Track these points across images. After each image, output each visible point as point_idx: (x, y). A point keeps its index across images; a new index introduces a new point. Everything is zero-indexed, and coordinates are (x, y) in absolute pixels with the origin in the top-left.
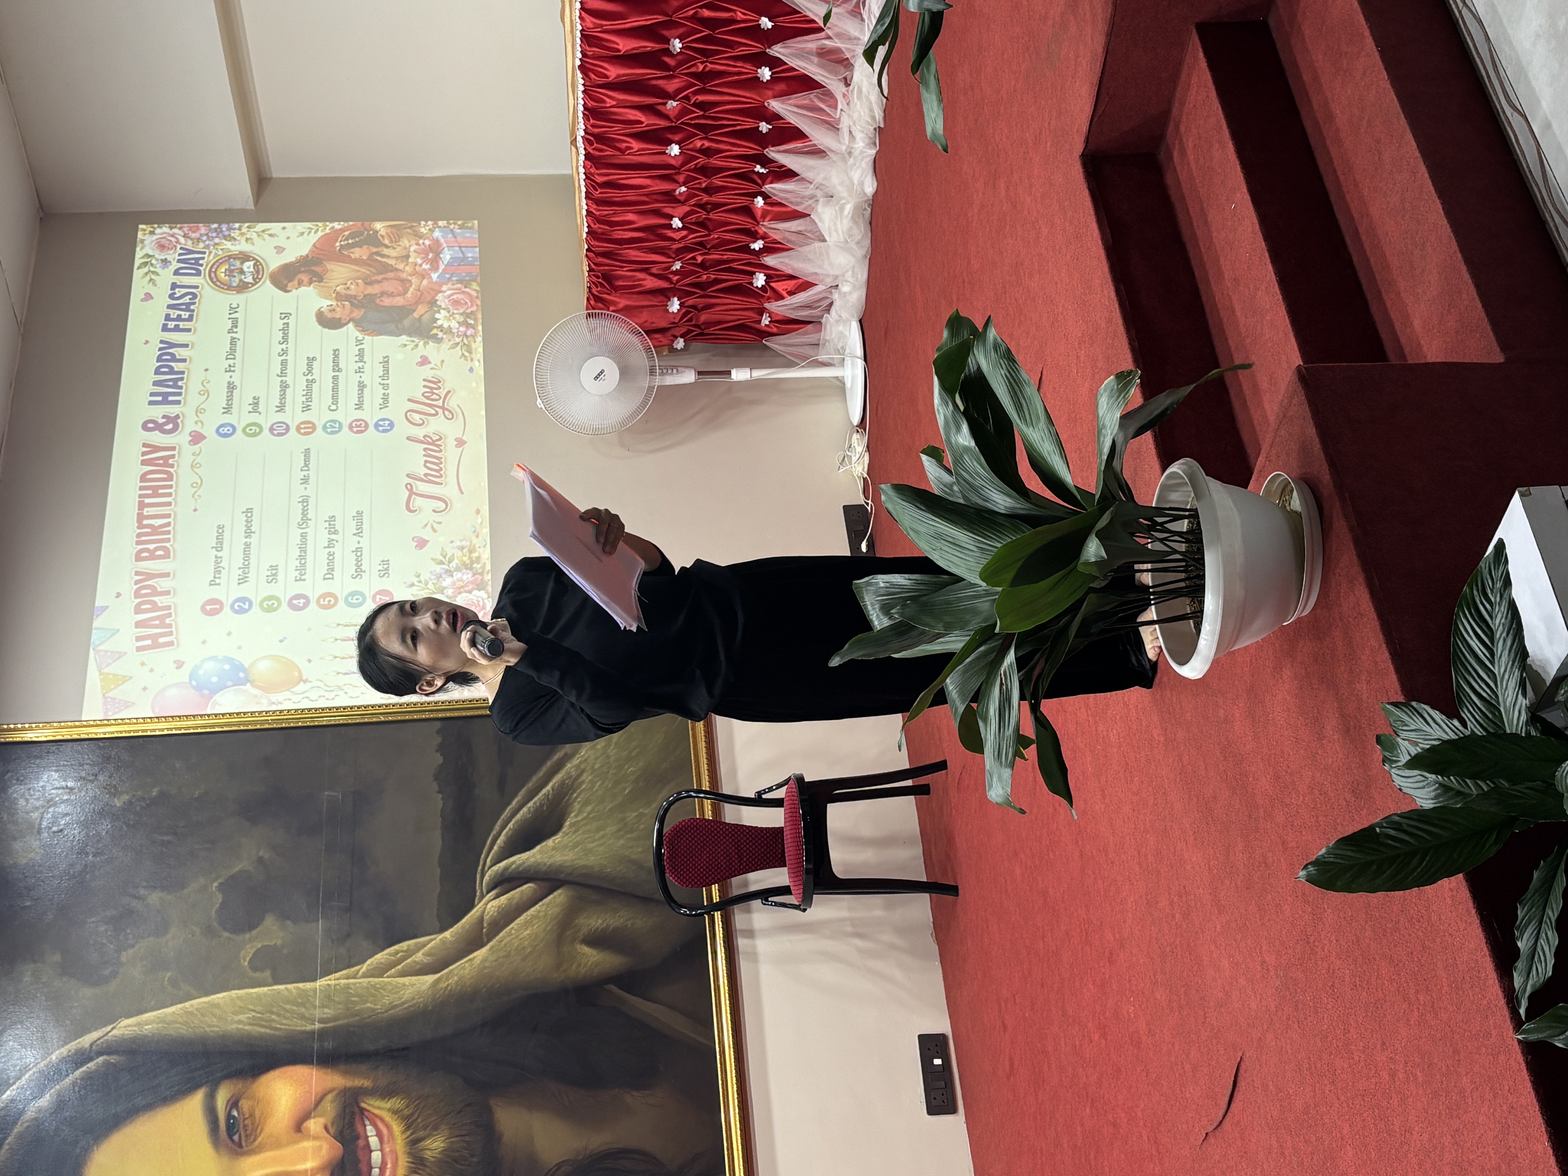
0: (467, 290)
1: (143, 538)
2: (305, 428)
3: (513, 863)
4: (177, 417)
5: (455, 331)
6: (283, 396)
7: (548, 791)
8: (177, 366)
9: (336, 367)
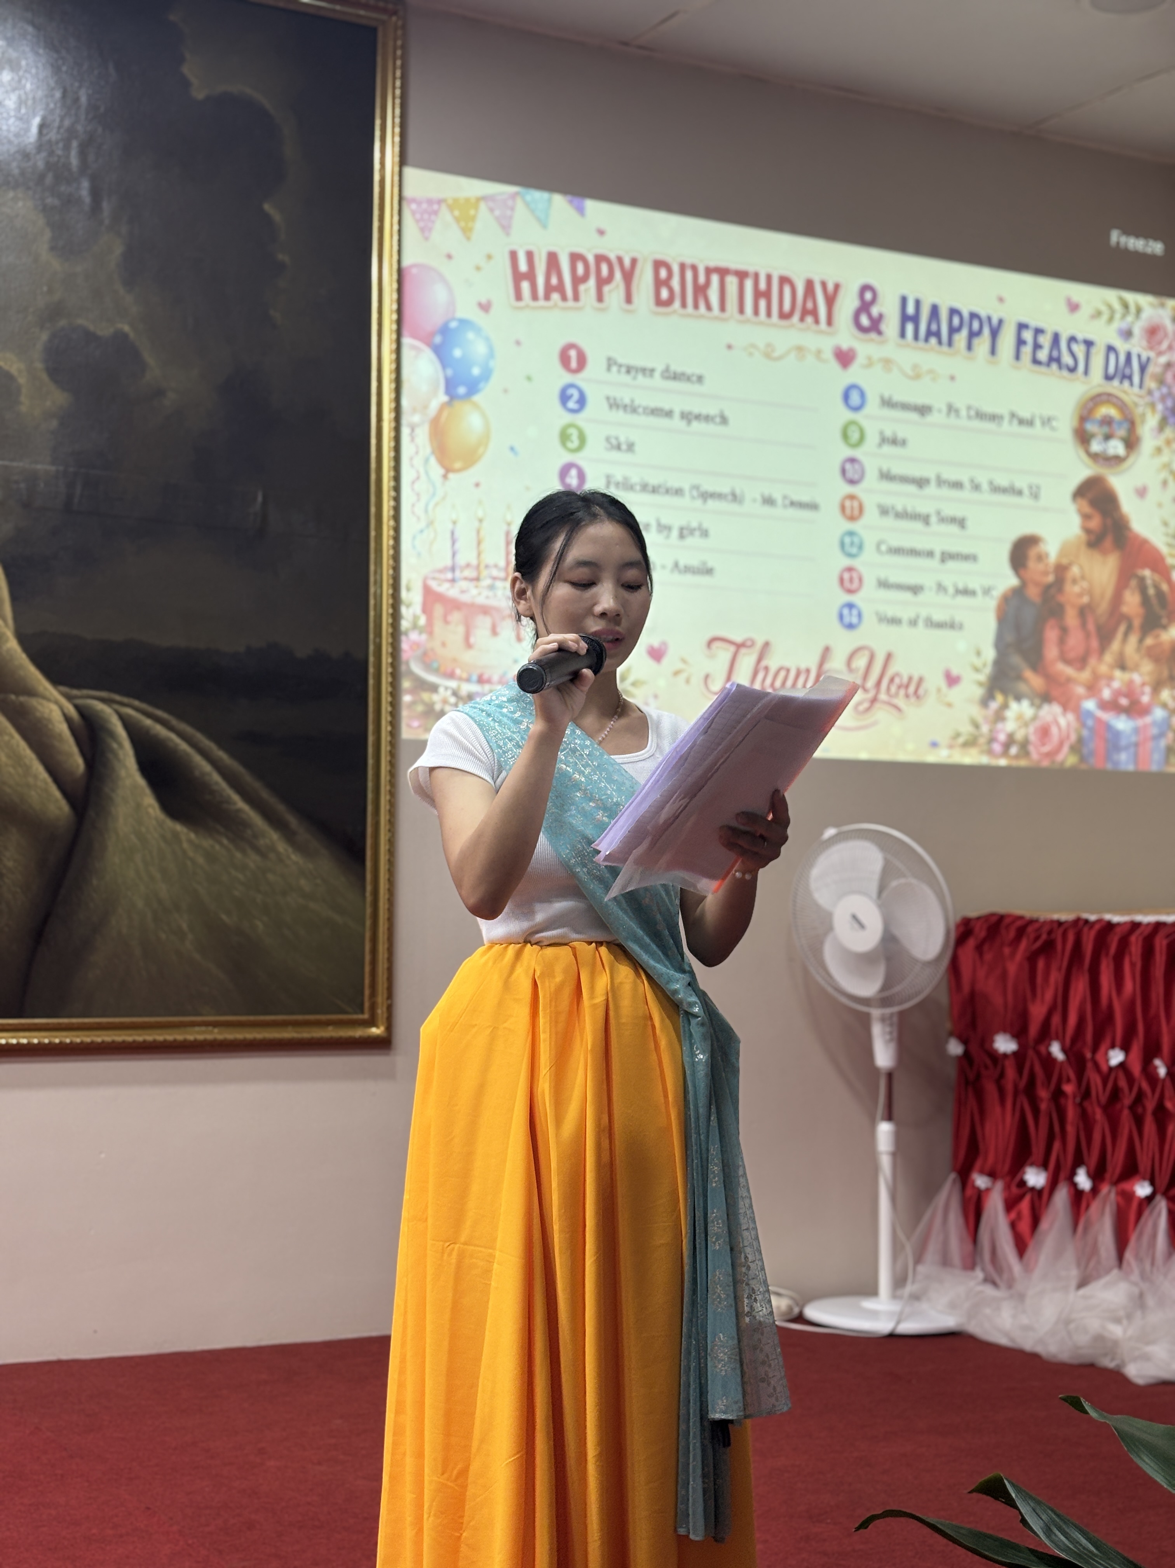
0: (1066, 749)
1: (689, 275)
2: (852, 508)
3: (121, 745)
4: (880, 333)
5: (1000, 726)
6: (905, 480)
7: (235, 803)
8: (961, 338)
9: (946, 557)
